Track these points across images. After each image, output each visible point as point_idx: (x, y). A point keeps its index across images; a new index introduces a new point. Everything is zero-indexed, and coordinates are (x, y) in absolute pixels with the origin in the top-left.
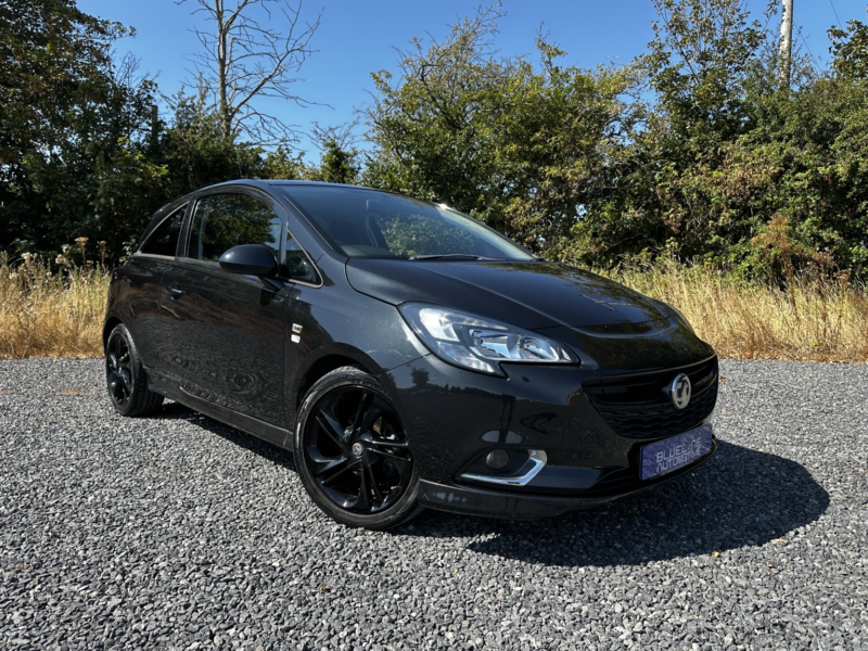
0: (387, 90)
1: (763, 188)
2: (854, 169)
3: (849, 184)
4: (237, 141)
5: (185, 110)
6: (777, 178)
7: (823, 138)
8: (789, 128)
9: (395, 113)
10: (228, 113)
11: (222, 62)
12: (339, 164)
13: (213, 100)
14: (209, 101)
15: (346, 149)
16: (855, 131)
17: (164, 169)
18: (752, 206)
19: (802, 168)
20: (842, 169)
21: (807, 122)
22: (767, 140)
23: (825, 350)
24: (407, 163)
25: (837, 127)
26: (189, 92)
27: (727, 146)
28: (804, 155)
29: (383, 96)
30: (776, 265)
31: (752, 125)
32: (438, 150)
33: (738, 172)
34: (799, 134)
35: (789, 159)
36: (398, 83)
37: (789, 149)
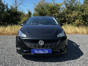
0: (35, 5)
1: (76, 16)
2: (86, 14)
3: (85, 16)
4: (18, 11)
5: (11, 7)
6: (78, 15)
7: (83, 11)
8: (79, 10)
9: (36, 8)
10: (16, 7)
11: (16, 1)
12: (30, 13)
13: (15, 6)
14: (14, 6)
15: (30, 12)
16: (86, 10)
17: (10, 14)
18: (75, 18)
19: (80, 14)
20: (84, 14)
21: (81, 9)
22: (77, 11)
23: (83, 33)
24: (38, 13)
25: (84, 10)
26: (12, 5)
27: (73, 12)
28: (81, 13)
29: (35, 6)
30: (78, 25)
31: (75, 9)
32: (41, 12)
33: (74, 15)
34: (80, 10)
35: (79, 13)
36: (37, 4)
37: (79, 12)
